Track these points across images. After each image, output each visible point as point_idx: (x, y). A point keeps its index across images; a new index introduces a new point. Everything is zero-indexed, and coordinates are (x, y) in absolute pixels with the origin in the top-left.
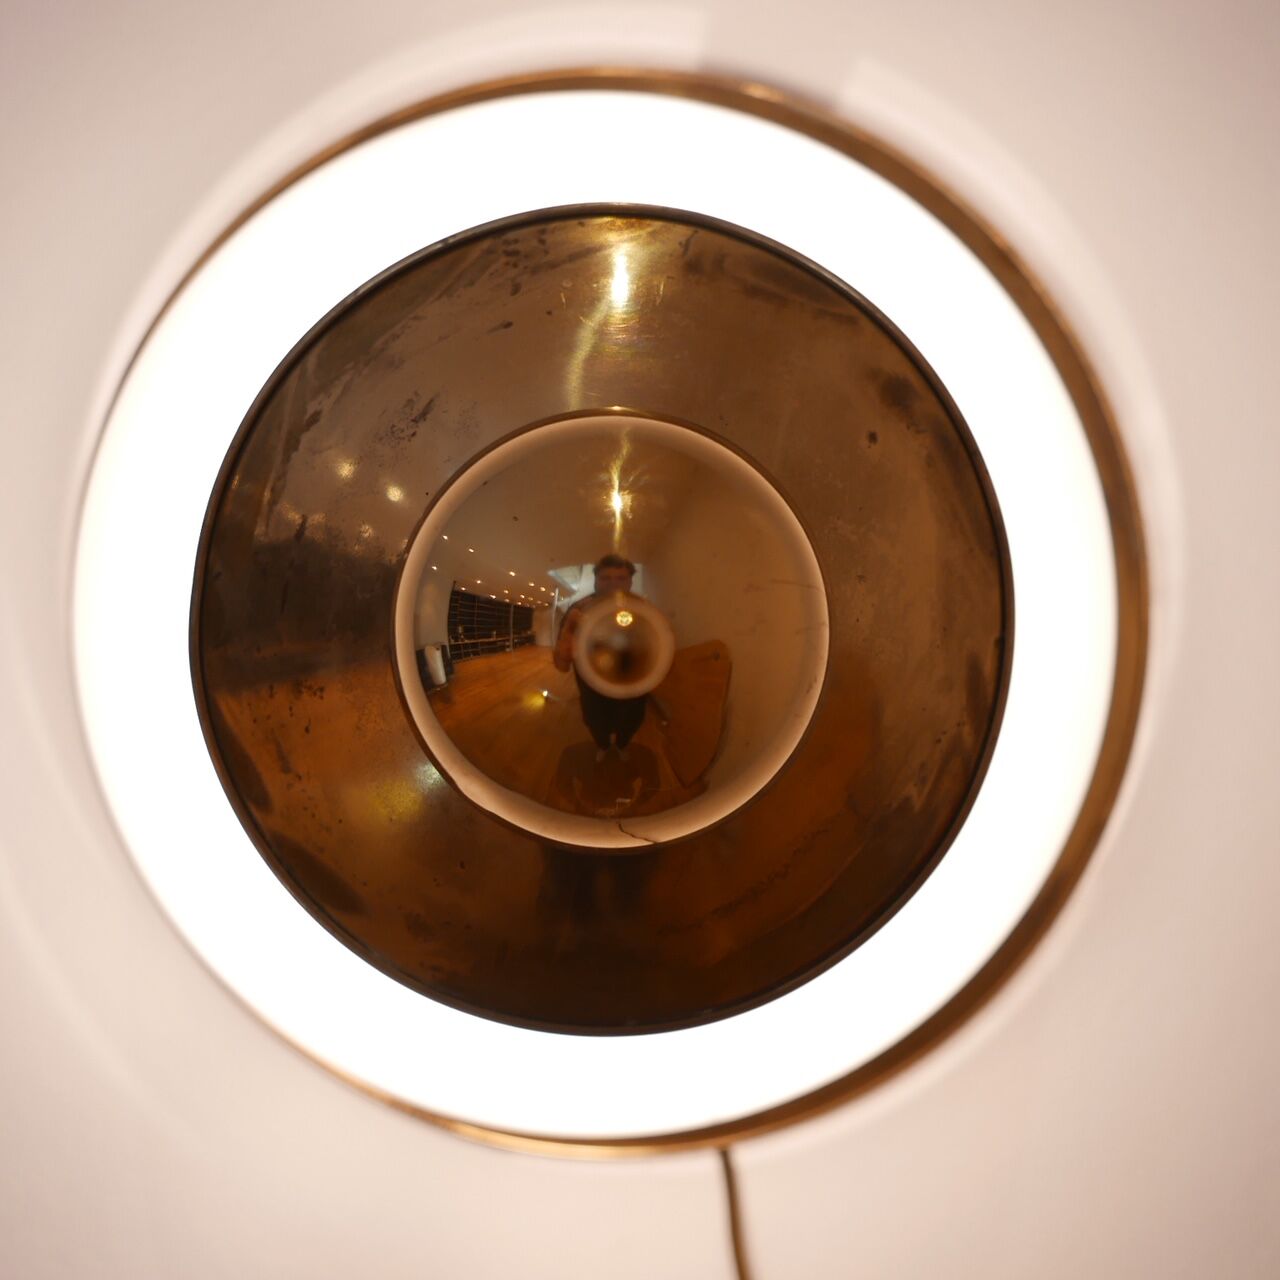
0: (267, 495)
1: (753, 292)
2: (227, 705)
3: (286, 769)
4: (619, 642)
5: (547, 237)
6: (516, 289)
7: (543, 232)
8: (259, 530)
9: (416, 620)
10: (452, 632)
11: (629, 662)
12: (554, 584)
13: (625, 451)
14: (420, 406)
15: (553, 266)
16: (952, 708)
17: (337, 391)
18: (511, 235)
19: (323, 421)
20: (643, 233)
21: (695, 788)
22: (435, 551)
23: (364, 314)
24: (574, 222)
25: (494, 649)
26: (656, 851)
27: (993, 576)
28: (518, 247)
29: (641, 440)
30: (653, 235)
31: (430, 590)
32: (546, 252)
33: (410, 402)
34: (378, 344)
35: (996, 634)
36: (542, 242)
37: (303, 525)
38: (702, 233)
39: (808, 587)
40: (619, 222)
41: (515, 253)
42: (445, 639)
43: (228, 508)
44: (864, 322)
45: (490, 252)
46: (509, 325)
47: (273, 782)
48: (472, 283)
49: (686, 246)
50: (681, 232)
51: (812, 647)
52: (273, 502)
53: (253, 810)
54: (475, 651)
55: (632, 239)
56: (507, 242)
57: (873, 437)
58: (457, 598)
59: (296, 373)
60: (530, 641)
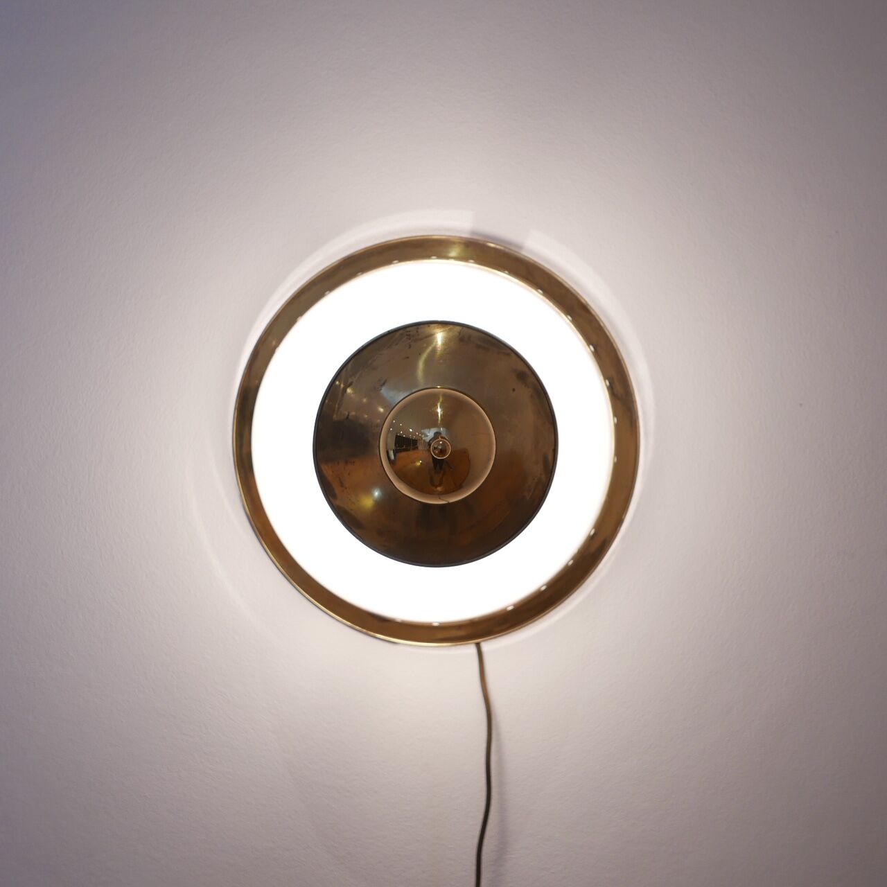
0: (337, 406)
1: (479, 347)
2: (324, 467)
3: (342, 485)
4: (440, 447)
5: (419, 330)
6: (410, 347)
7: (418, 328)
8: (335, 416)
9: (386, 444)
10: (395, 445)
11: (442, 452)
12: (422, 434)
13: (441, 400)
14: (382, 382)
15: (421, 339)
16: (538, 470)
17: (358, 375)
18: (408, 329)
19: (353, 384)
20: (447, 329)
21: (458, 487)
22: (391, 425)
23: (365, 352)
24: (427, 325)
25: (406, 450)
26: (449, 504)
27: (552, 430)
28: (411, 333)
29: (445, 395)
30: (450, 330)
31: (390, 435)
32: (418, 335)
33: (379, 380)
34: (370, 361)
35: (553, 447)
36: (417, 332)
37: (348, 415)
38: (464, 328)
39: (489, 435)
40: (440, 326)
41: (409, 335)
42: (394, 447)
43: (324, 408)
44: (513, 355)
45: (402, 334)
46: (408, 358)
47: (337, 490)
48: (397, 344)
49: (460, 333)
50: (458, 328)
51: (490, 450)
52: (339, 408)
53: (331, 499)
54: (400, 451)
55: (444, 331)
56: (407, 332)
57: (514, 390)
58: (397, 436)
59: (345, 369)
60: (417, 448)
